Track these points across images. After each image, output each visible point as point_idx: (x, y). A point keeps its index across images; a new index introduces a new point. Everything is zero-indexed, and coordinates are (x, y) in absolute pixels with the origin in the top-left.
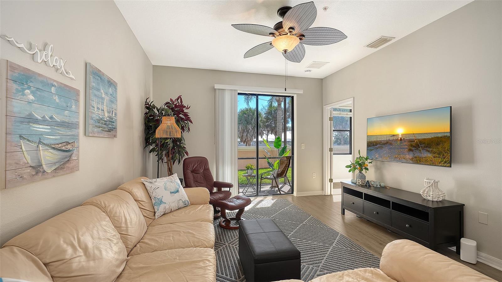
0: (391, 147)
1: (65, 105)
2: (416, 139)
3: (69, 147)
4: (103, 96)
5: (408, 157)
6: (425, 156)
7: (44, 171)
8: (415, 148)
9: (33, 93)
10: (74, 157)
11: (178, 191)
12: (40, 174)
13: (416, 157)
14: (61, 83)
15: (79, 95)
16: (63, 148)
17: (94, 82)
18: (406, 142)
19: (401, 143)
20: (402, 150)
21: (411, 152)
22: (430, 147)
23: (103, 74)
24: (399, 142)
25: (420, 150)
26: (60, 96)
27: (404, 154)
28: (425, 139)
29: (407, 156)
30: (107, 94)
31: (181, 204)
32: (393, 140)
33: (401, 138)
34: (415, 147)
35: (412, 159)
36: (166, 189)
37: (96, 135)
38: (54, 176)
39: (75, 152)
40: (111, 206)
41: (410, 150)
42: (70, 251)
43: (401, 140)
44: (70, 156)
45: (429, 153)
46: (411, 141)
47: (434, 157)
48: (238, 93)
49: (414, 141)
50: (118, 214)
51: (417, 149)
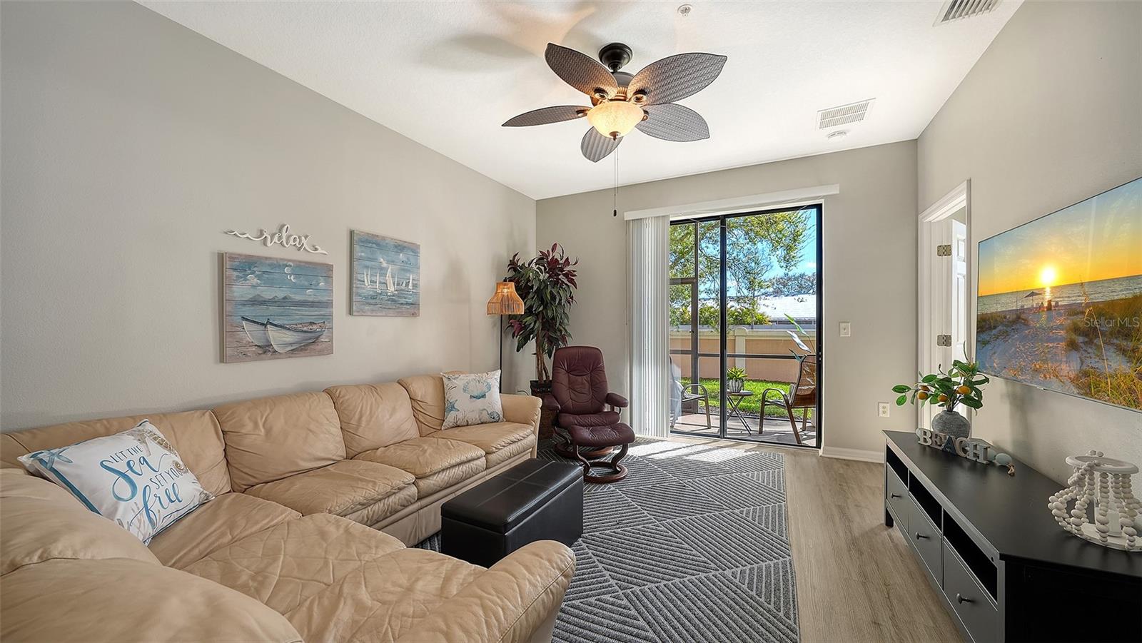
2: (1088, 305)
4: (385, 265)
5: (1065, 373)
6: (1112, 371)
7: (275, 351)
8: (1086, 340)
9: (259, 277)
10: (323, 339)
11: (483, 396)
12: (269, 354)
13: (1086, 374)
14: (300, 262)
15: (332, 271)
16: (305, 329)
17: (362, 252)
20: (1051, 345)
21: (1075, 356)
23: (384, 238)
25: (1099, 347)
26: (297, 276)
27: (1056, 361)
29: (1064, 366)
30: (393, 262)
31: (486, 417)
33: (1050, 302)
35: (1078, 378)
36: (465, 391)
37: (369, 314)
38: (290, 357)
40: (346, 398)
41: (1073, 346)
42: (249, 426)
43: (1049, 308)
45: (1125, 359)
46: (1073, 310)
48: (671, 222)
49: (1083, 313)
50: (351, 408)
51: (1090, 342)
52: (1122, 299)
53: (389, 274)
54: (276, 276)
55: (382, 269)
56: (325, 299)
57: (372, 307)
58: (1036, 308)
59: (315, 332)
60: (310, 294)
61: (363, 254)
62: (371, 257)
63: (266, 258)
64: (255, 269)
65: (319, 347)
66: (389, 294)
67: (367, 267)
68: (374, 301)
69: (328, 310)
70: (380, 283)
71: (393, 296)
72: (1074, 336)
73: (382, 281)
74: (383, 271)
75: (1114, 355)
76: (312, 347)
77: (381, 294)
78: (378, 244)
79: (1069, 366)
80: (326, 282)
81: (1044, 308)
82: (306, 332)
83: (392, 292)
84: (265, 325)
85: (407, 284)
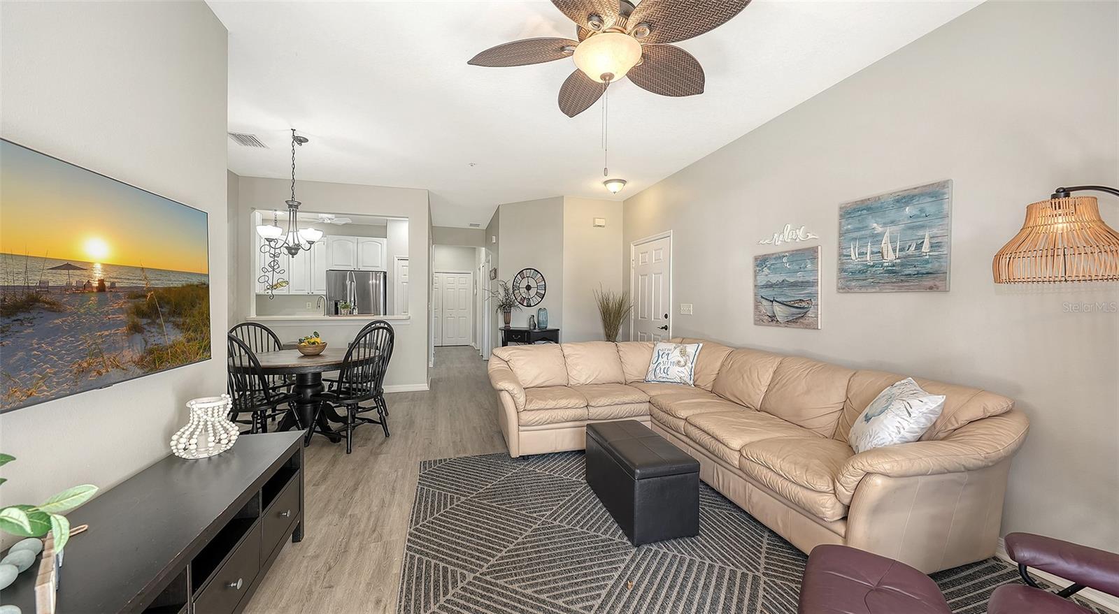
0: (58, 321)
1: (797, 267)
2: (149, 290)
3: (803, 304)
5: (128, 358)
6: (171, 343)
8: (149, 321)
10: (810, 314)
13: (151, 352)
16: (796, 305)
18: (119, 298)
19: (101, 303)
20: (107, 333)
21: (138, 337)
22: (180, 314)
24: (94, 298)
25: (160, 326)
27: (116, 349)
28: (169, 290)
29: (125, 353)
32: (66, 288)
33: (101, 282)
34: (149, 317)
35: (142, 359)
39: (812, 310)
41: (135, 329)
43: (102, 288)
44: (806, 312)
45: (178, 331)
46: (135, 294)
47: (188, 341)
49: (146, 296)
51: (153, 323)
52: (175, 288)
53: (886, 239)
54: (778, 266)
55: (874, 236)
56: (811, 279)
57: (861, 283)
58: (77, 288)
59: (803, 308)
60: (799, 277)
61: (849, 227)
62: (861, 226)
63: (773, 254)
64: (767, 263)
65: (807, 321)
66: (886, 264)
67: (855, 239)
68: (864, 275)
69: (814, 288)
70: (872, 253)
71: (894, 266)
72: (137, 320)
73: (875, 250)
74: (877, 238)
75: (172, 330)
76: (801, 320)
77: (873, 266)
78: (869, 209)
79: (133, 350)
80: (812, 263)
81: (92, 287)
82: (797, 308)
83: (891, 261)
84: (772, 302)
85: (919, 247)
